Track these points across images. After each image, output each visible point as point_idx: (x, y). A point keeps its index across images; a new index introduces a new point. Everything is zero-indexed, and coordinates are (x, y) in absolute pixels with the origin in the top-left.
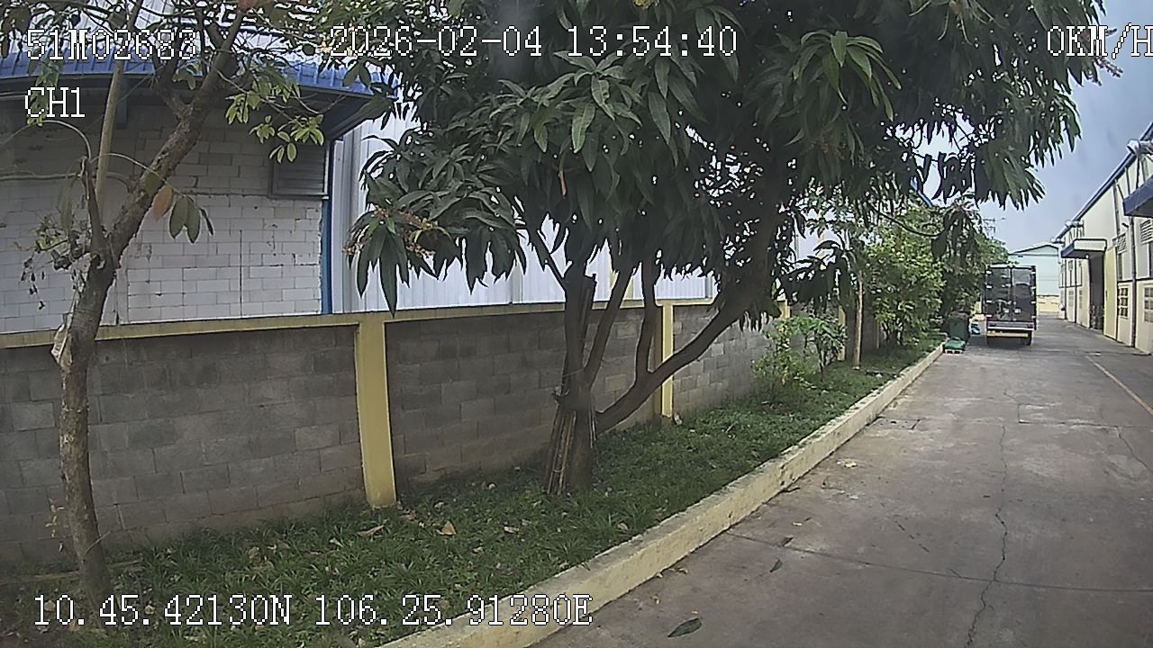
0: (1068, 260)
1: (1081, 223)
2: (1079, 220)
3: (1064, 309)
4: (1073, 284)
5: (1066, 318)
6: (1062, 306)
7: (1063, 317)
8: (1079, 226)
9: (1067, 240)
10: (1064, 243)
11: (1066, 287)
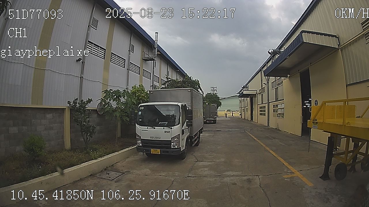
3: (240, 115)
4: (244, 106)
5: (241, 118)
6: (240, 114)
7: (241, 117)
11: (242, 108)
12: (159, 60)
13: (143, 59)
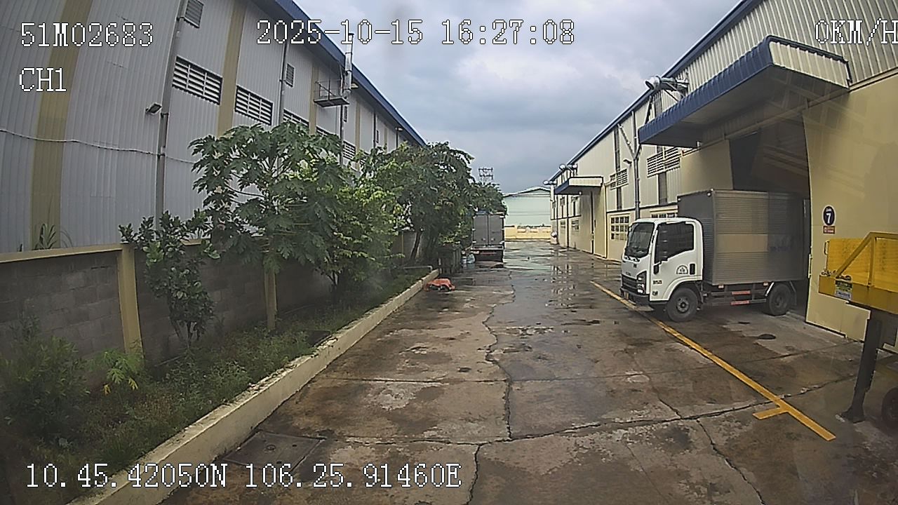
0: (560, 197)
1: (574, 166)
2: (573, 164)
5: (558, 244)
7: (556, 243)
8: (573, 169)
9: (559, 181)
10: (557, 184)
12: (356, 103)
13: (315, 102)
